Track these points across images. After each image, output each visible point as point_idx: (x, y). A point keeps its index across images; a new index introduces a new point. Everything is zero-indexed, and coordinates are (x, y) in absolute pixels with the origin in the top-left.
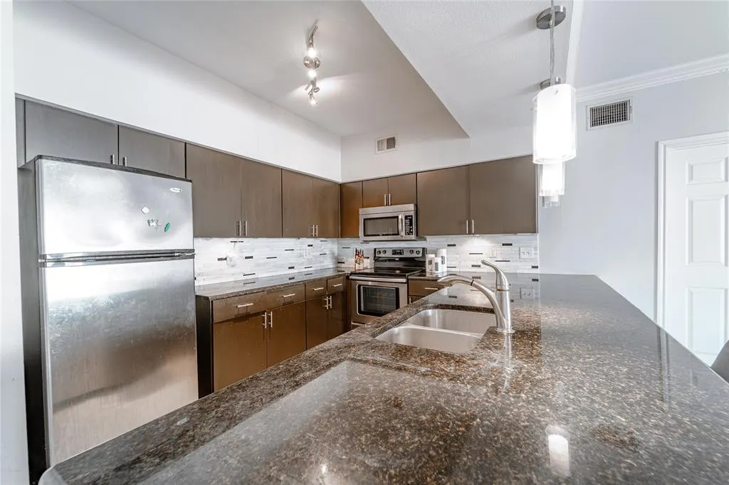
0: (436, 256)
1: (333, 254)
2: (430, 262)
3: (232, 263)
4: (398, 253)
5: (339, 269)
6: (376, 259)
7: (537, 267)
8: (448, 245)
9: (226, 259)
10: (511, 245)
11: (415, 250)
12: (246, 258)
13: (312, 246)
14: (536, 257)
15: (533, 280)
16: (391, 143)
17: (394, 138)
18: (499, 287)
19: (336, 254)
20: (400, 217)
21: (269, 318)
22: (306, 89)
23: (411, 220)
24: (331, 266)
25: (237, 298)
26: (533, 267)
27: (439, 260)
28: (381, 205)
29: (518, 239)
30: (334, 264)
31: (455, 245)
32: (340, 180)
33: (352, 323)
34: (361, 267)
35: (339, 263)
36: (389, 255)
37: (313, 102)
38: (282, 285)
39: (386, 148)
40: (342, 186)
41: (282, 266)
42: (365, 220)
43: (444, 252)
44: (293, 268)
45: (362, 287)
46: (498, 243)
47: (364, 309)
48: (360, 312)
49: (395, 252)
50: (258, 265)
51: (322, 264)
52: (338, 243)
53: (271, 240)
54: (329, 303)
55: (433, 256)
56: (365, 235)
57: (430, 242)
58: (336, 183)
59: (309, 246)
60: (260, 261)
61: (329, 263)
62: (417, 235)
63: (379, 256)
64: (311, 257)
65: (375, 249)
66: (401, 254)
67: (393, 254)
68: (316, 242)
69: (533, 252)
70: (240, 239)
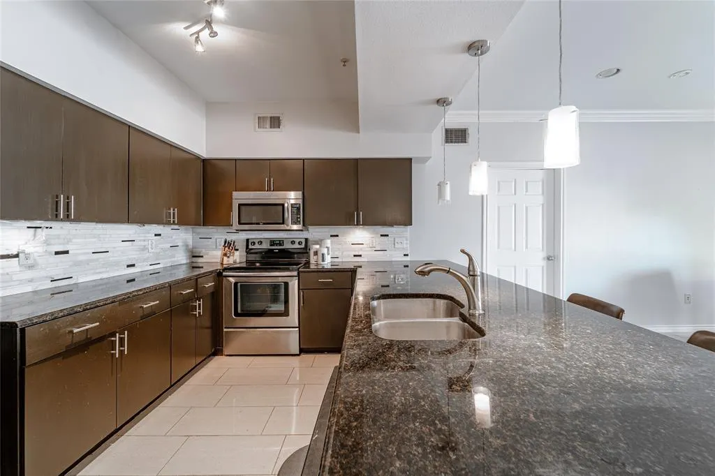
0: (321, 246)
1: (187, 246)
2: (316, 253)
3: (30, 262)
4: (277, 245)
5: (195, 265)
6: (248, 251)
7: (407, 255)
8: (331, 236)
9: (17, 256)
10: (387, 235)
11: (297, 241)
12: (57, 253)
13: (160, 235)
14: (406, 245)
15: (405, 266)
16: (275, 122)
17: (279, 118)
18: (471, 273)
19: (191, 247)
20: (286, 205)
21: (122, 340)
22: (186, 28)
23: (298, 209)
24: (185, 262)
25: (70, 318)
26: (405, 255)
27: (325, 251)
28: (262, 189)
29: (392, 231)
30: (187, 259)
31: (337, 236)
32: (204, 154)
33: (225, 330)
34: (231, 260)
35: (194, 257)
36: (266, 246)
37: (199, 48)
38: (140, 290)
39: (268, 126)
40: (205, 162)
41: (116, 264)
42: (240, 205)
43: (328, 242)
44: (133, 265)
45: (239, 284)
46: (377, 234)
47: (242, 310)
48: (237, 314)
49: (273, 243)
50: (77, 264)
51: (173, 259)
52: (193, 232)
53: (100, 226)
54: (199, 309)
55: (318, 246)
56: (240, 223)
57: (314, 233)
58: (197, 158)
59: (156, 235)
60: (82, 258)
61: (182, 258)
62: (304, 225)
63: (253, 247)
64: (158, 251)
65: (248, 240)
66: (280, 245)
67: (271, 245)
68: (164, 230)
69: (405, 242)
70: (48, 224)
